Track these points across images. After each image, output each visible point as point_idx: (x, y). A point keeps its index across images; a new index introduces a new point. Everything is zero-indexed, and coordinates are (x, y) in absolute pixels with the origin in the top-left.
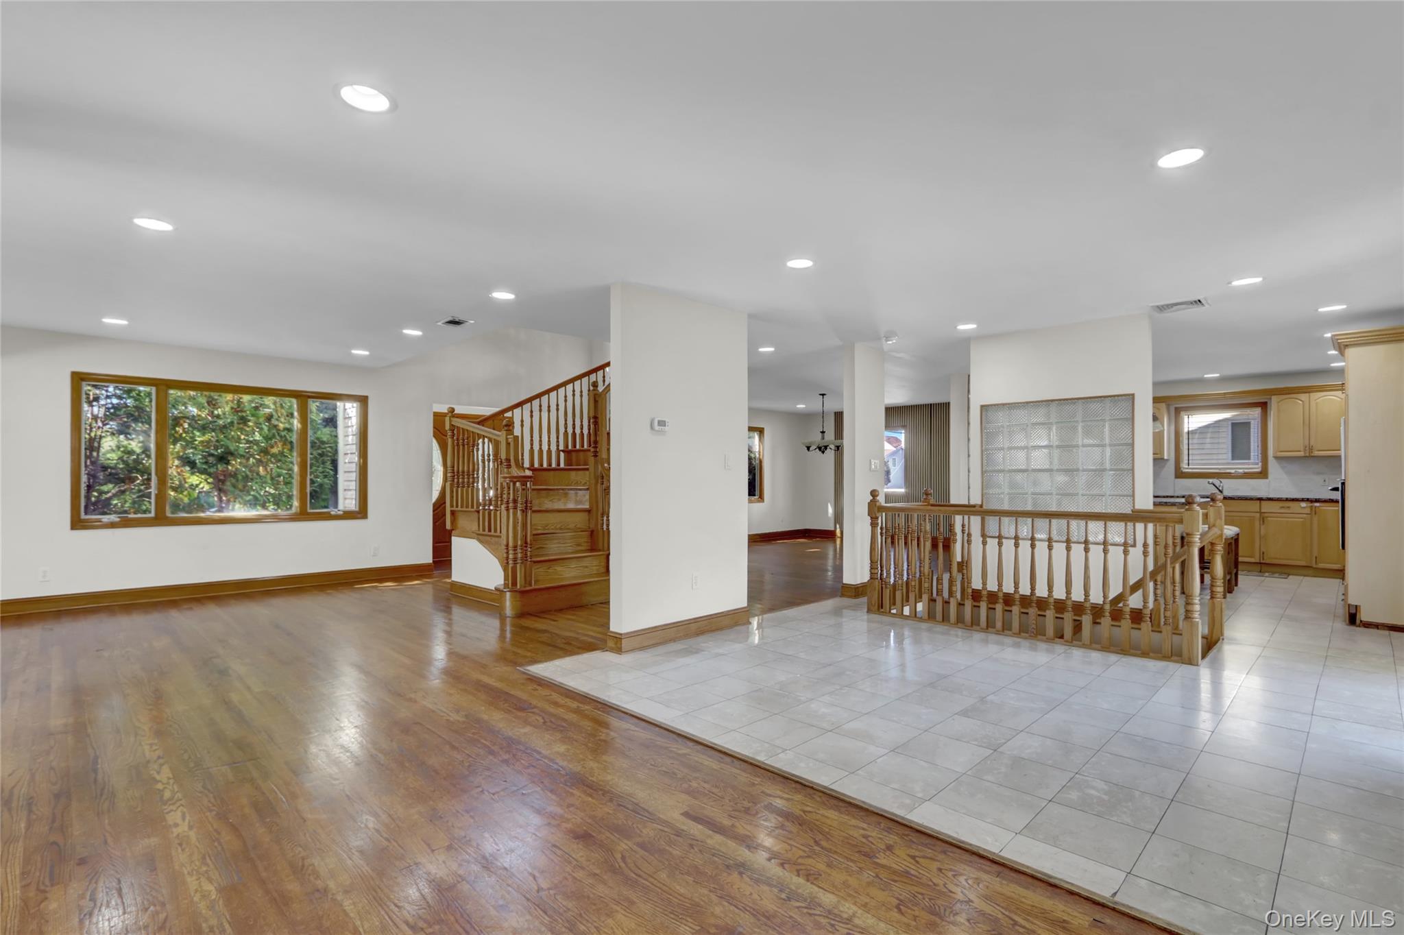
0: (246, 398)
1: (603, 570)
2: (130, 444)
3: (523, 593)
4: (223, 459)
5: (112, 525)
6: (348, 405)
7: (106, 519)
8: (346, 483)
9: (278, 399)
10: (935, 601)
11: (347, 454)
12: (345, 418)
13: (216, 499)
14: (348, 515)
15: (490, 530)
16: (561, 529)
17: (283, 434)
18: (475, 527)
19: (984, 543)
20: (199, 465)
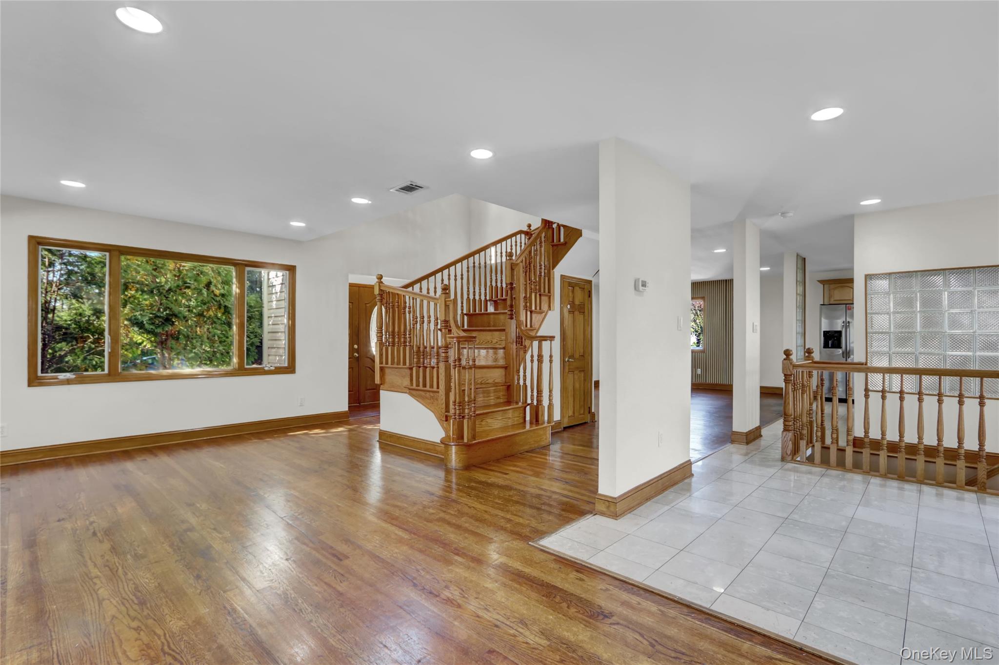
0: (187, 265)
1: (522, 421)
2: (81, 307)
3: (468, 446)
4: (168, 320)
5: (68, 382)
6: (273, 274)
7: (62, 376)
8: (271, 342)
9: (214, 266)
10: (828, 448)
11: (272, 317)
12: (269, 286)
13: (159, 356)
14: (279, 371)
15: (425, 386)
16: (481, 384)
17: (218, 299)
18: (406, 382)
19: (867, 396)
20: (147, 326)
